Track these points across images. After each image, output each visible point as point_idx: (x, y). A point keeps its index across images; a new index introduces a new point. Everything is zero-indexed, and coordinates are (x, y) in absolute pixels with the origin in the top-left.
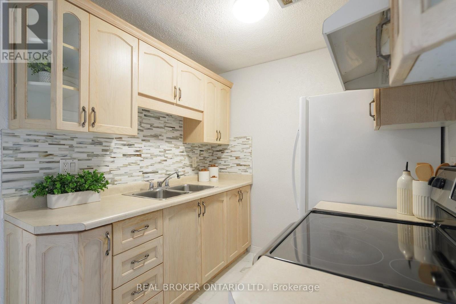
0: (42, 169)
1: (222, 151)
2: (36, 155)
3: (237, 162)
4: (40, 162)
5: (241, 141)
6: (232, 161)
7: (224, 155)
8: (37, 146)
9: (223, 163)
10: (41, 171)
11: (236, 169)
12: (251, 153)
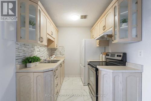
0: (23, 55)
1: (55, 50)
2: (22, 51)
3: (60, 53)
4: (23, 53)
5: (61, 47)
6: (58, 53)
7: (56, 51)
8: (22, 48)
9: (55, 54)
10: (23, 56)
11: (60, 55)
12: (64, 51)
